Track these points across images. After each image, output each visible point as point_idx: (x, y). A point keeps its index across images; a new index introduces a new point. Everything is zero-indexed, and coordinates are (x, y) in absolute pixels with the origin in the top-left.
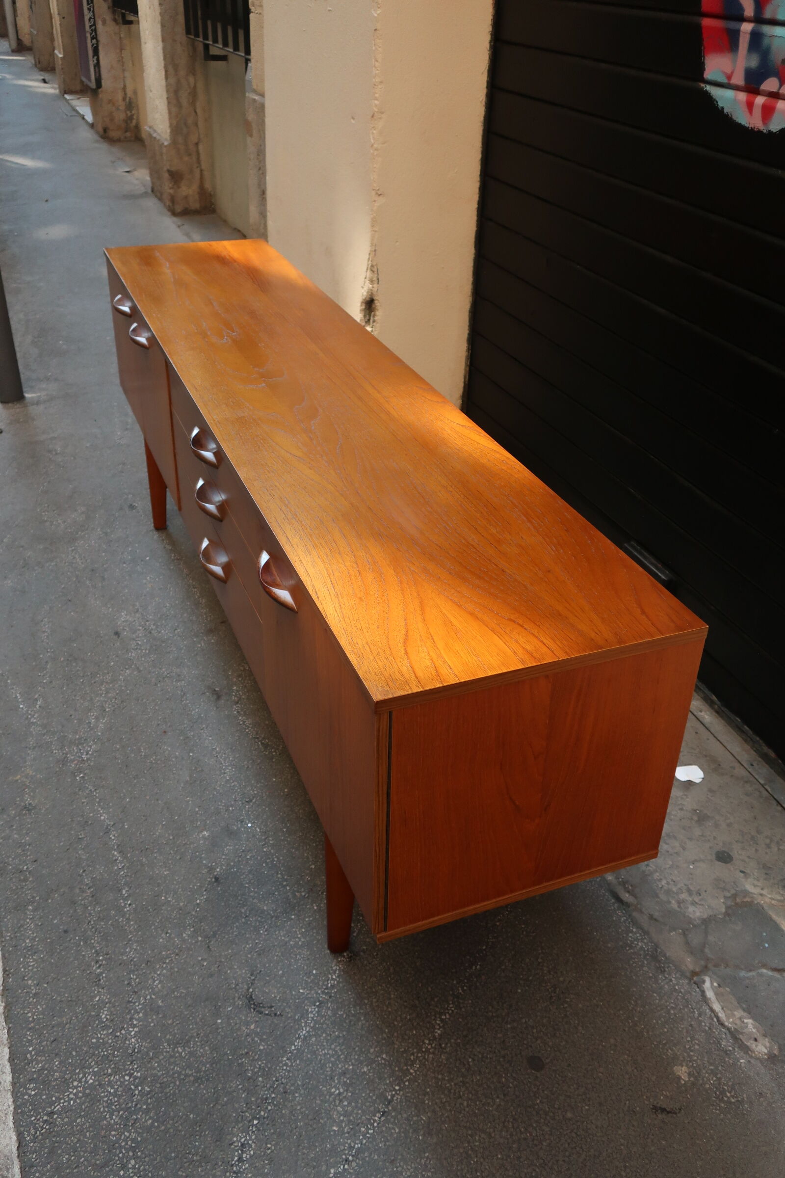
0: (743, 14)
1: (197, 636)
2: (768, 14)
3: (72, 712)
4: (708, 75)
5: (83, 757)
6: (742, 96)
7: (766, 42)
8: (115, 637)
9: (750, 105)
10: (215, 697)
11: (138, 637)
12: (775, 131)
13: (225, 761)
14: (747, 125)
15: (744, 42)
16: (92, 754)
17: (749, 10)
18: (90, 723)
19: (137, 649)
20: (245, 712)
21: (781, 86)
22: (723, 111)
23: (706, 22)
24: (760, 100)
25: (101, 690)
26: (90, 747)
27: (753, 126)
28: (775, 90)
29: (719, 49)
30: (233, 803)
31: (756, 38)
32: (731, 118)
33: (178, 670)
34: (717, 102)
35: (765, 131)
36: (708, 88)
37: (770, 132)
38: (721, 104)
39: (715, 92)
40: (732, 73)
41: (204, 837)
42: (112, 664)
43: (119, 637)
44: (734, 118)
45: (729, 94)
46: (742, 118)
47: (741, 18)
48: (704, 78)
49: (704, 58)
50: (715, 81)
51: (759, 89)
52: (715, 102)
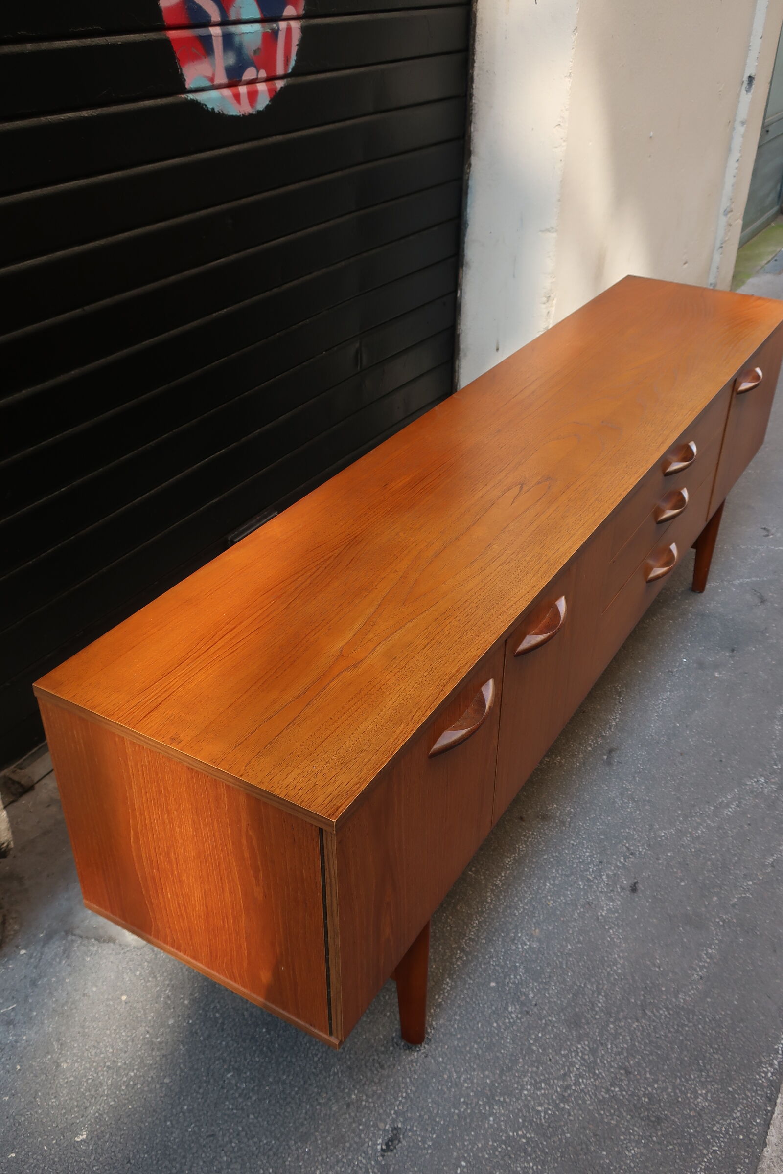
0: (211, 20)
1: (563, 823)
2: (233, 16)
3: (746, 827)
4: (190, 84)
5: (763, 781)
6: (227, 92)
7: (237, 39)
8: (640, 886)
9: (237, 97)
10: (613, 754)
11: (617, 866)
12: (261, 109)
13: (659, 704)
14: (239, 114)
15: (218, 45)
16: (754, 777)
17: (216, 16)
18: (737, 806)
19: (632, 854)
20: (606, 724)
21: (258, 72)
22: (214, 111)
23: (172, 34)
24: (243, 90)
25: (703, 832)
26: (752, 785)
27: (243, 113)
28: (254, 77)
29: (195, 58)
30: (682, 678)
31: (228, 40)
32: (223, 114)
33: (617, 800)
34: (206, 105)
35: (254, 113)
36: (191, 96)
37: (259, 112)
38: (210, 106)
39: (201, 97)
40: (214, 75)
41: (720, 673)
42: (669, 854)
43: (636, 883)
44: (226, 113)
45: (214, 94)
46: (234, 110)
47: (208, 24)
48: (186, 88)
49: (181, 70)
50: (197, 88)
51: (240, 81)
52: (204, 106)
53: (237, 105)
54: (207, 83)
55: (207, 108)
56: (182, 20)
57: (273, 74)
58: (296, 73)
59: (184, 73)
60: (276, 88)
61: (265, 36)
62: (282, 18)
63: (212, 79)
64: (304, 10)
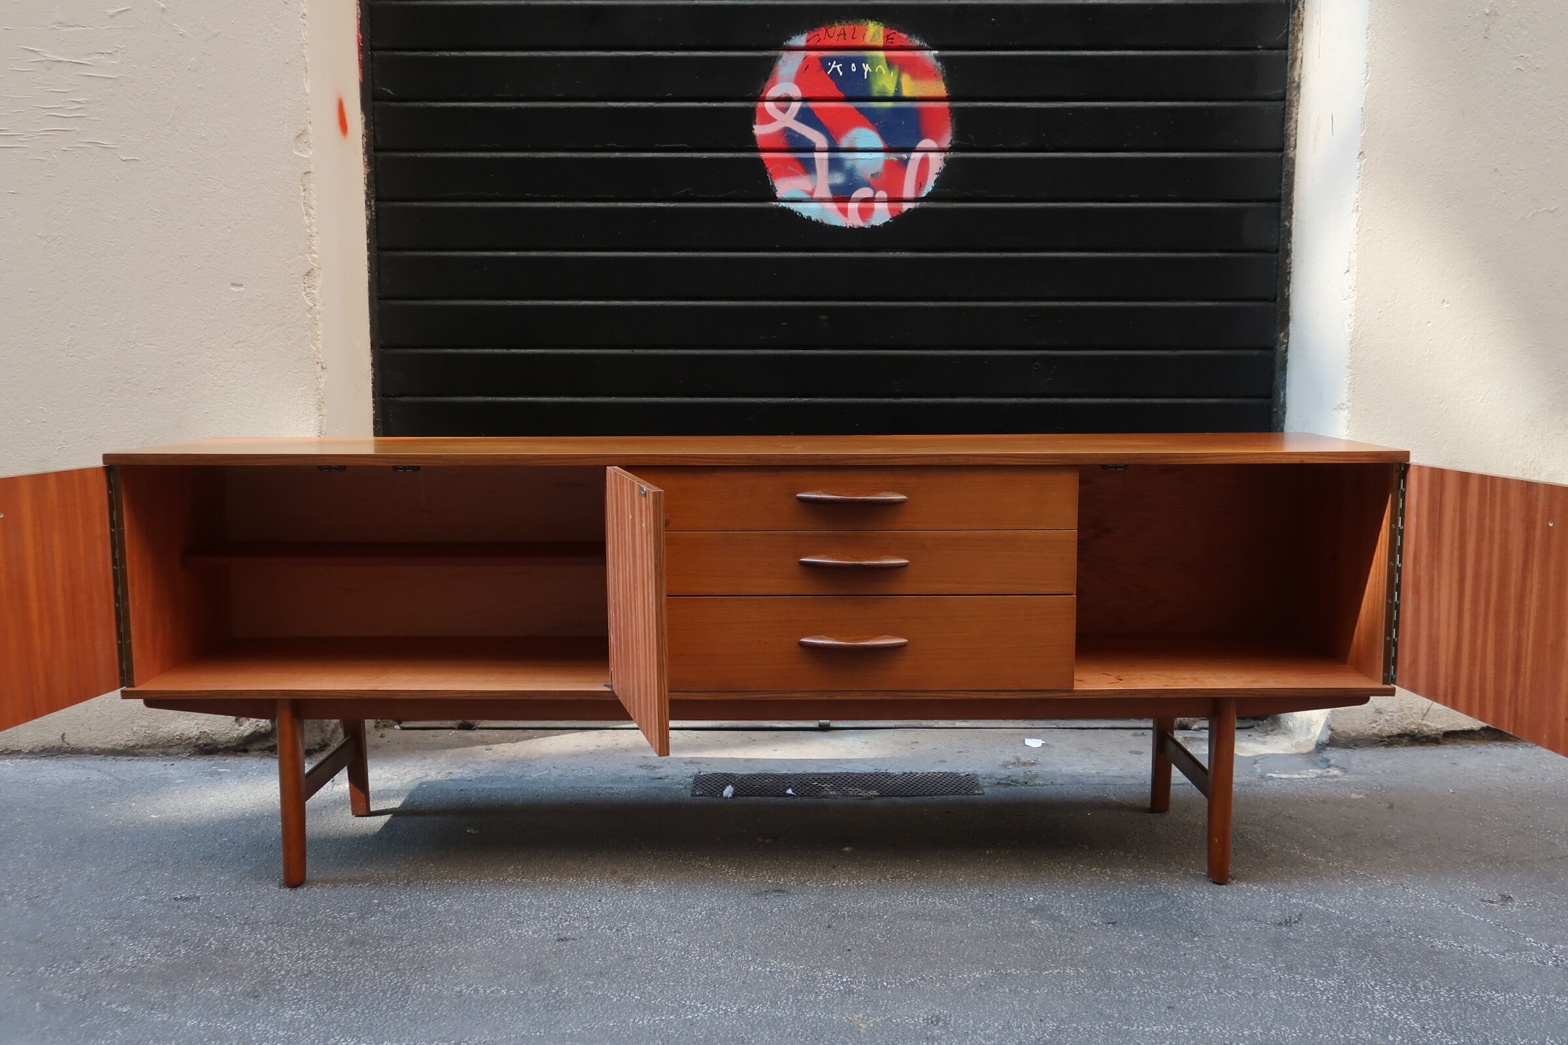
0: (815, 147)
4: (782, 195)
6: (830, 206)
7: (848, 164)
9: (844, 211)
12: (877, 225)
14: (844, 226)
15: (822, 167)
17: (821, 144)
21: (875, 193)
22: (811, 220)
23: (766, 155)
24: (852, 206)
27: (851, 226)
28: (870, 196)
29: (790, 173)
31: (836, 164)
32: (823, 223)
34: (800, 214)
35: (866, 227)
36: (782, 205)
37: (873, 227)
38: (806, 215)
39: (795, 207)
40: (814, 190)
44: (827, 222)
45: (813, 206)
46: (837, 221)
47: (813, 149)
48: (777, 197)
49: (773, 183)
50: (793, 198)
51: (850, 198)
52: (798, 214)
53: (844, 217)
54: (806, 196)
55: (802, 216)
56: (780, 144)
57: (897, 196)
58: (929, 198)
59: (776, 185)
60: (902, 209)
61: (888, 163)
62: (916, 149)
63: (811, 193)
64: (950, 143)
